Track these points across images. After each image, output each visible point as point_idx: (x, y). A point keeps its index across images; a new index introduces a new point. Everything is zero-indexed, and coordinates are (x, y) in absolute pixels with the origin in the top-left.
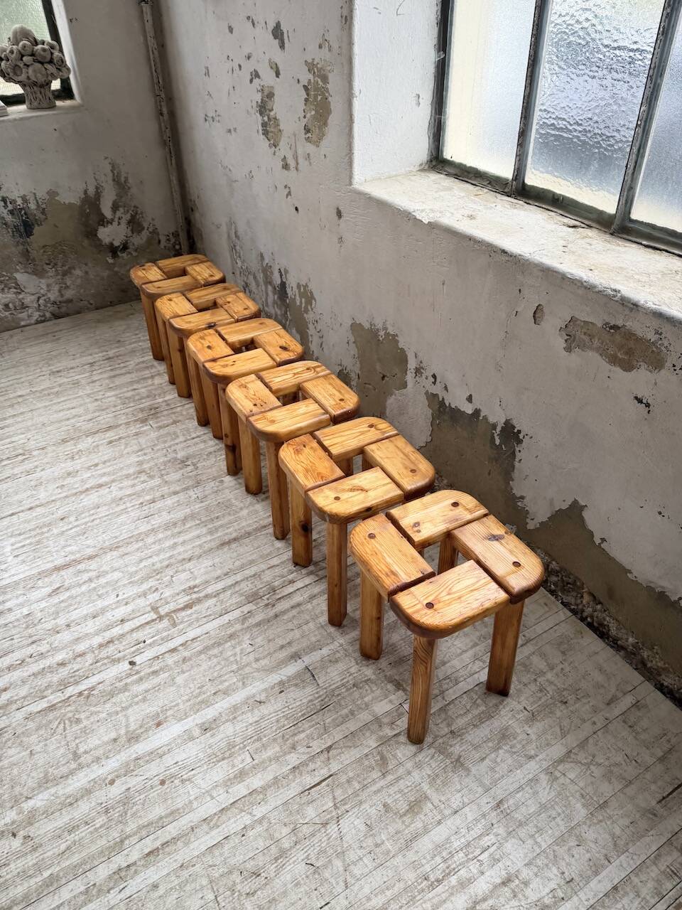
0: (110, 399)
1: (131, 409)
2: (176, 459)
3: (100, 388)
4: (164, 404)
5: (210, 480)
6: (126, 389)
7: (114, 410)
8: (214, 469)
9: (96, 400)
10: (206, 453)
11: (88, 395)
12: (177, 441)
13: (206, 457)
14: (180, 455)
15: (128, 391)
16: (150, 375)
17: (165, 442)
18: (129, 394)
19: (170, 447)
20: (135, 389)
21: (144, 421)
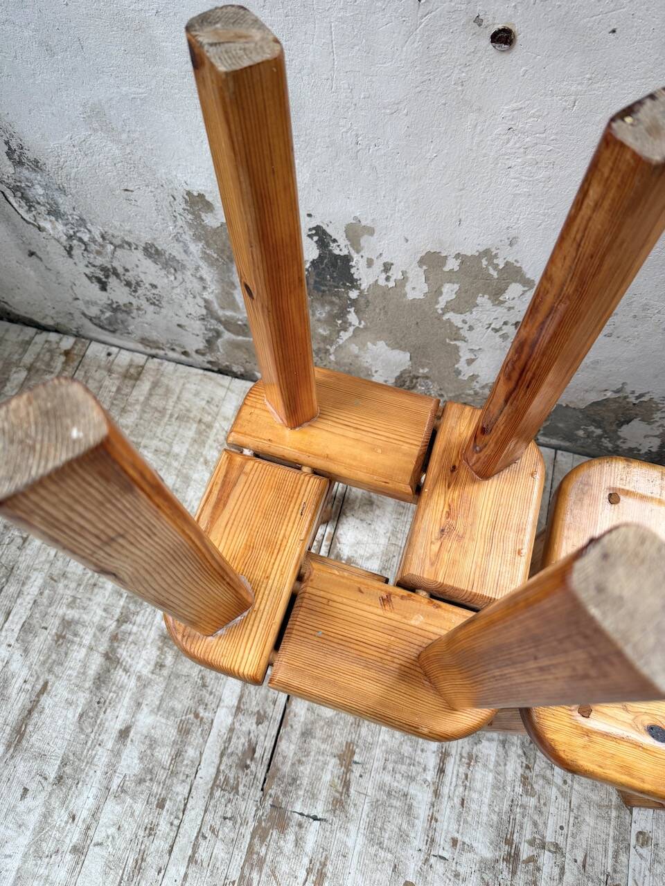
0: (106, 817)
1: (197, 804)
2: (487, 866)
3: (35, 804)
4: (249, 724)
5: (623, 858)
6: (102, 757)
7: (161, 844)
8: (590, 820)
9: (78, 850)
10: (519, 790)
11: (36, 851)
12: (422, 811)
13: (532, 801)
14: (483, 846)
15: (117, 754)
16: (96, 662)
17: (403, 837)
18: (130, 762)
19: (432, 842)
20: (124, 734)
21: (278, 818)
